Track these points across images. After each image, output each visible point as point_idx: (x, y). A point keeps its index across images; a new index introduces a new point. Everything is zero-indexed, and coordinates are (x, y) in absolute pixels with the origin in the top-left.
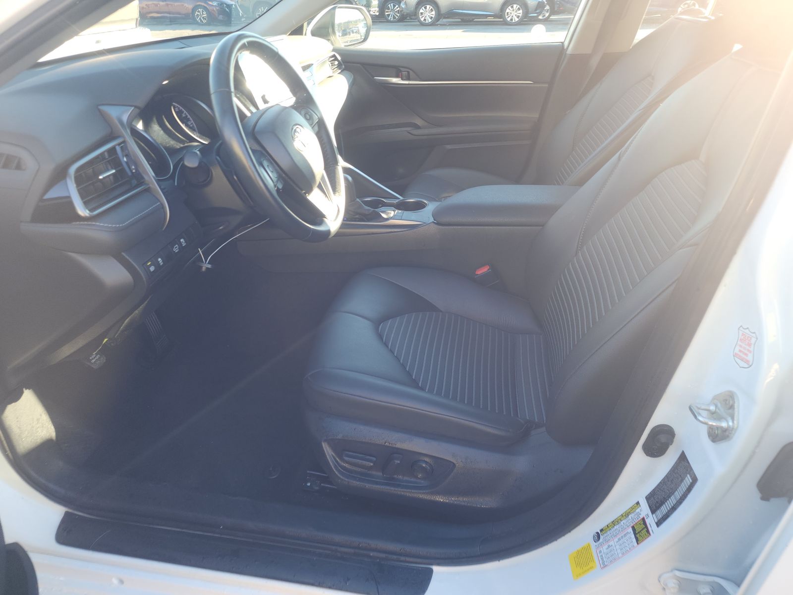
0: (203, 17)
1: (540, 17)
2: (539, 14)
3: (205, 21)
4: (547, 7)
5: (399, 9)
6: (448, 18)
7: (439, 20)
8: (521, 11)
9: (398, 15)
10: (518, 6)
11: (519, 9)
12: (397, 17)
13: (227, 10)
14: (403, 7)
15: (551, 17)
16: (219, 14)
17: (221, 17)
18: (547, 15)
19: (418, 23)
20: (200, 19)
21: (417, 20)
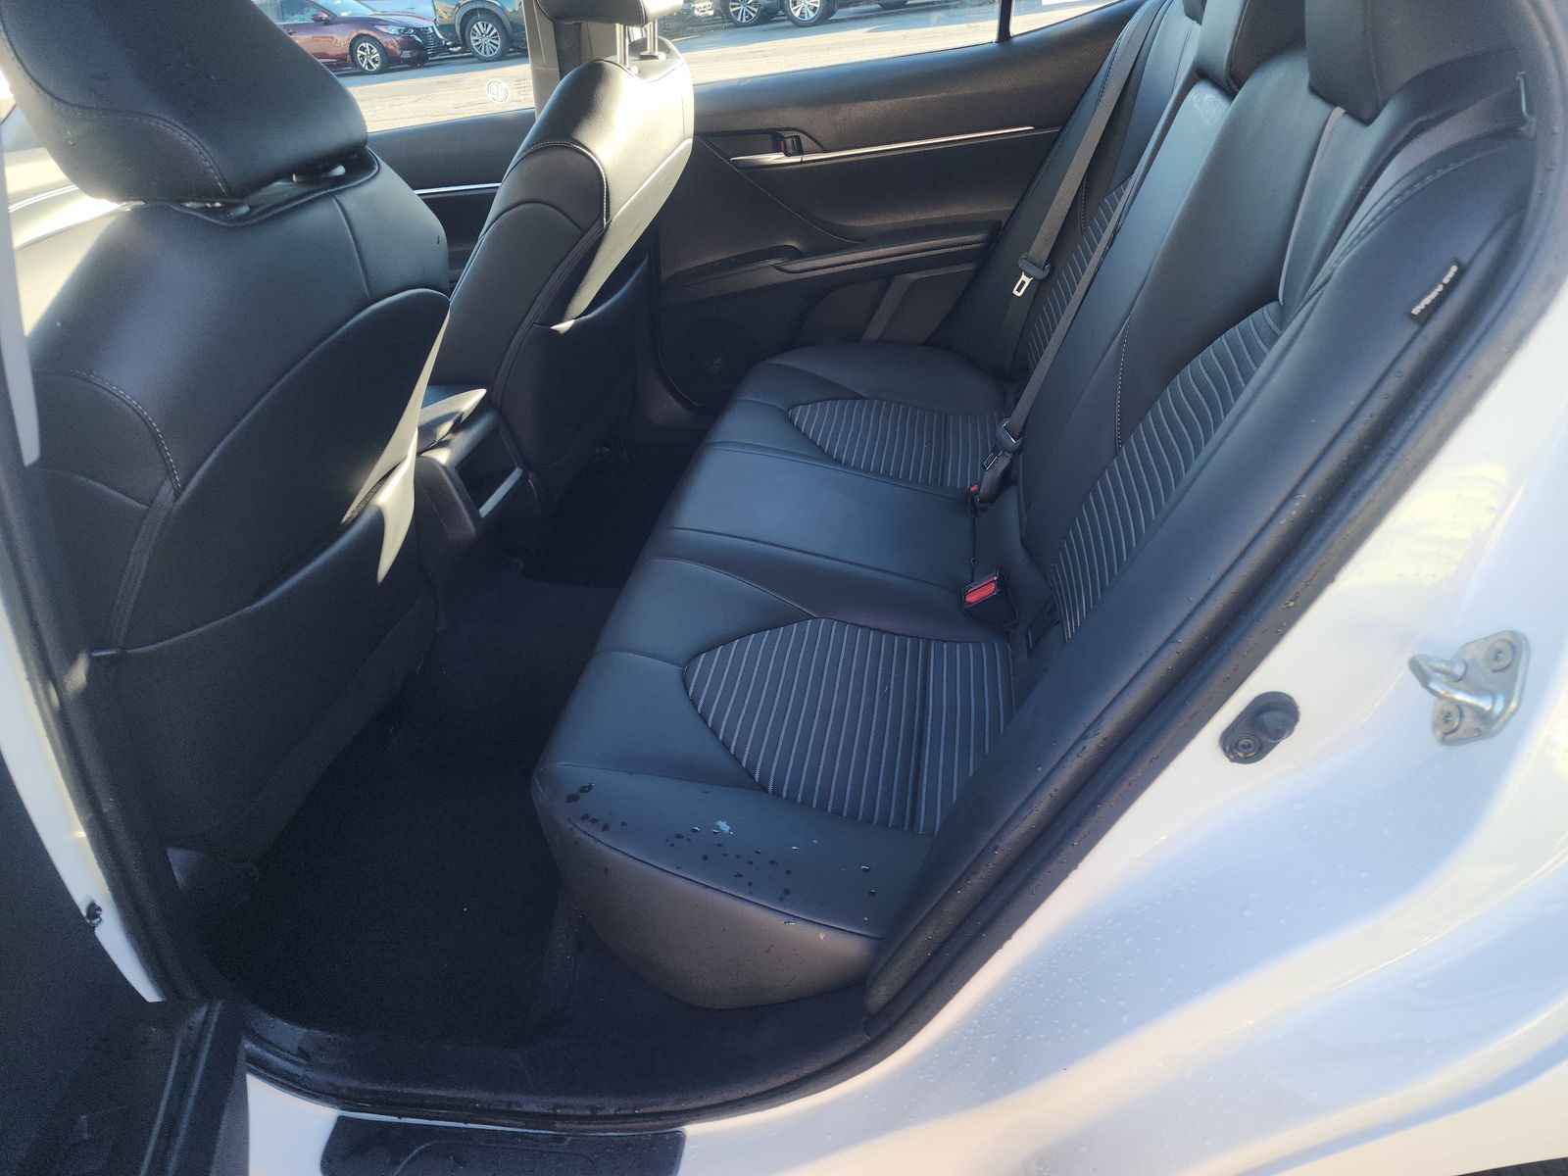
0: (373, 60)
3: (376, 66)
9: (756, 10)
12: (753, 15)
13: (418, 39)
16: (403, 49)
17: (406, 54)
19: (790, 23)
20: (368, 64)
21: (786, 18)
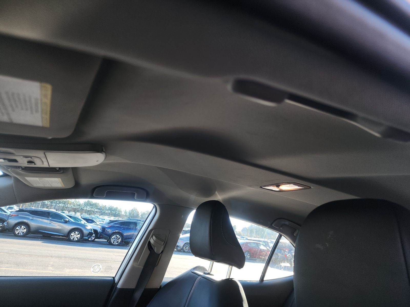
1: (90, 239)
2: (89, 238)
4: (94, 235)
5: (2, 225)
6: (33, 234)
7: (28, 234)
8: (79, 235)
10: (78, 233)
11: (78, 234)
14: (5, 224)
15: (95, 240)
18: (93, 238)
19: (13, 235)
21: (12, 233)
